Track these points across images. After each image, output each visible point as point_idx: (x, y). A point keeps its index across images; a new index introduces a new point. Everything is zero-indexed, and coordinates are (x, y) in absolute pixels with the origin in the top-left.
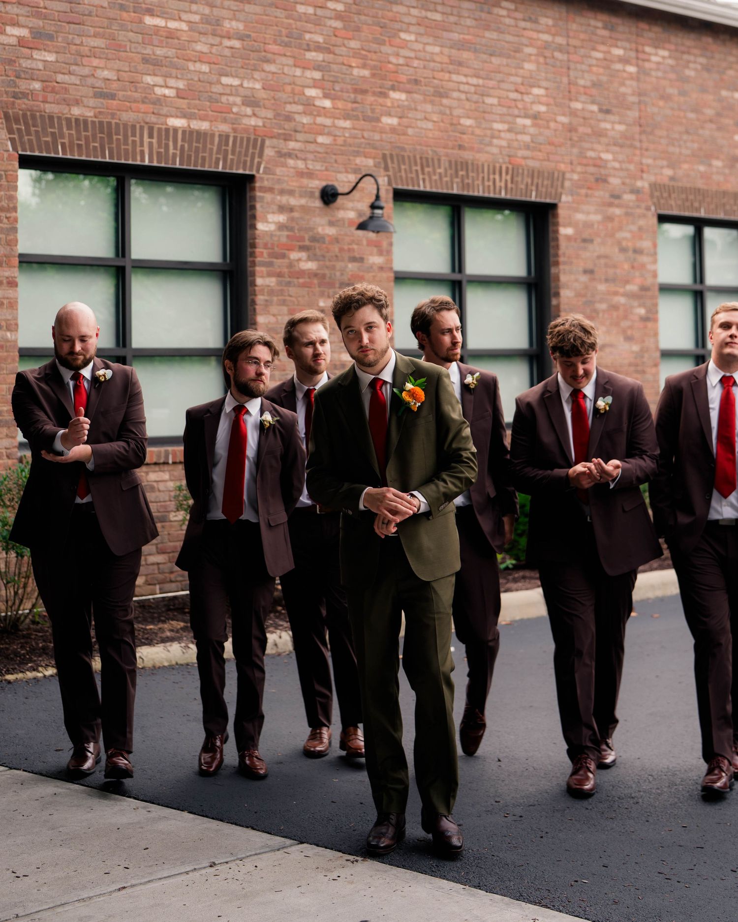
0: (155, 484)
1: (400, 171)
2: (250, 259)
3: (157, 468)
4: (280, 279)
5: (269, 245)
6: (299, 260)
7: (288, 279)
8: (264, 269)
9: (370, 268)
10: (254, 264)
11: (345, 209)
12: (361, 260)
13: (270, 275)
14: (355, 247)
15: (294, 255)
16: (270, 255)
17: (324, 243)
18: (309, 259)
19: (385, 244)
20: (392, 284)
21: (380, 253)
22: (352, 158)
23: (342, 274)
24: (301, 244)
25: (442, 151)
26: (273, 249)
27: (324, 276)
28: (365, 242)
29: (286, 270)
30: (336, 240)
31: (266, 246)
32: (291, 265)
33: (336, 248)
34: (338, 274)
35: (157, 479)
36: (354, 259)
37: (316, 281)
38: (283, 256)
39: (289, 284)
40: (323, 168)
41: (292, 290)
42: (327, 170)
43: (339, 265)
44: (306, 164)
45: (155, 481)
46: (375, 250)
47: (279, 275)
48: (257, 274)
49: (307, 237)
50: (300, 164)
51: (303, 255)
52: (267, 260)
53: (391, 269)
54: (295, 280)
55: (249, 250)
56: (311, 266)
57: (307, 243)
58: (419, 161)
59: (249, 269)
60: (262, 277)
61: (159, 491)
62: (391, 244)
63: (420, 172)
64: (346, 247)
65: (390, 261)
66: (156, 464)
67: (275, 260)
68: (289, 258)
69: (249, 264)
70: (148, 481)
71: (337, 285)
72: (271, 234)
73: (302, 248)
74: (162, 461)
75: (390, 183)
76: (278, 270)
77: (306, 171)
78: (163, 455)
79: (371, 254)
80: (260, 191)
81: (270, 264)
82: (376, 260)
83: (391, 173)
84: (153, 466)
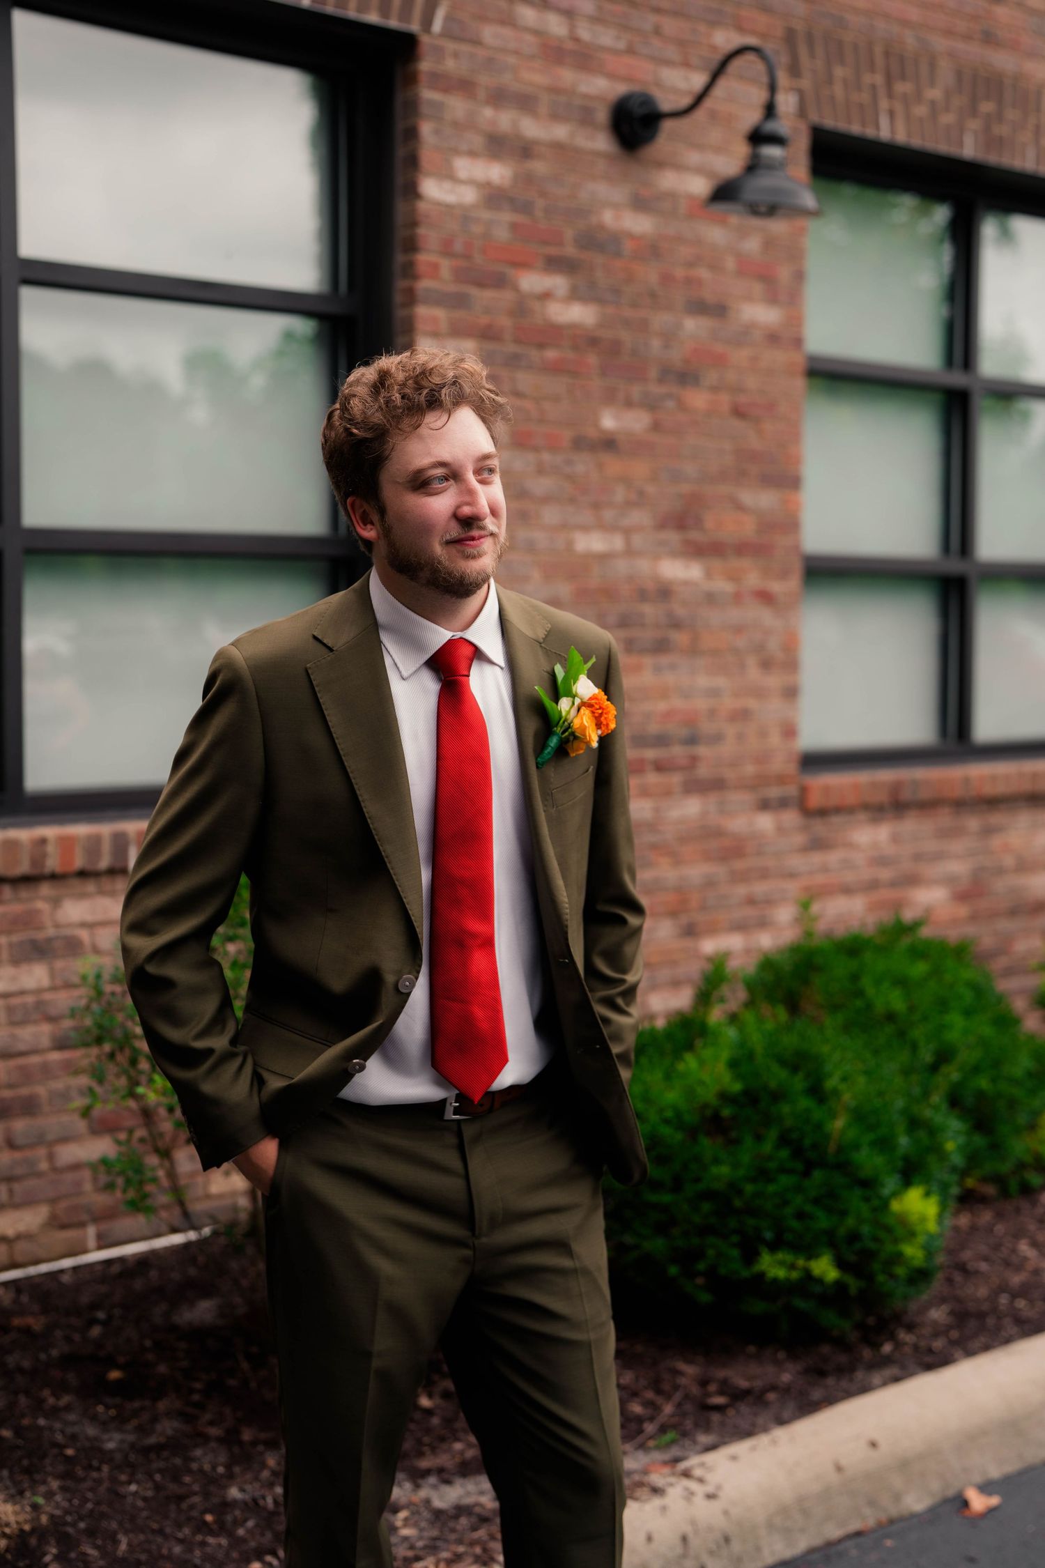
0: (84, 935)
1: (830, 80)
2: (400, 284)
3: (90, 886)
4: (490, 346)
5: (458, 247)
6: (546, 296)
7: (511, 348)
8: (440, 314)
9: (744, 336)
10: (411, 298)
11: (680, 167)
12: (718, 310)
13: (457, 331)
14: (704, 273)
15: (531, 282)
16: (461, 275)
17: (618, 254)
18: (575, 295)
19: (784, 274)
20: (800, 383)
21: (772, 298)
22: (702, 28)
23: (667, 346)
24: (553, 251)
25: (940, 44)
26: (467, 257)
27: (614, 348)
28: (730, 263)
29: (505, 322)
30: (652, 249)
31: (447, 249)
32: (521, 309)
33: (650, 274)
34: (656, 344)
35: (89, 918)
36: (700, 308)
37: (592, 359)
38: (499, 282)
39: (513, 361)
40: (621, 45)
41: (525, 380)
42: (630, 51)
43: (661, 320)
44: (572, 28)
45: (84, 925)
46: (758, 288)
47: (487, 334)
48: (420, 326)
49: (569, 234)
50: (556, 25)
51: (558, 283)
52: (452, 288)
53: (798, 342)
54: (534, 354)
55: (400, 258)
56: (579, 314)
57: (570, 250)
58: (880, 61)
59: (400, 313)
60: (435, 335)
61: (96, 951)
62: (800, 276)
63: (882, 92)
64: (679, 272)
65: (795, 321)
66: (83, 874)
67: (474, 291)
68: (516, 289)
69: (398, 298)
70: (57, 926)
71: (653, 373)
72: (463, 215)
73: (555, 264)
74: (104, 863)
75: (802, 112)
76: (484, 320)
77: (570, 45)
78: (106, 848)
79: (749, 298)
80: (433, 87)
81: (458, 301)
82: (761, 314)
83: (806, 83)
84: (76, 884)
